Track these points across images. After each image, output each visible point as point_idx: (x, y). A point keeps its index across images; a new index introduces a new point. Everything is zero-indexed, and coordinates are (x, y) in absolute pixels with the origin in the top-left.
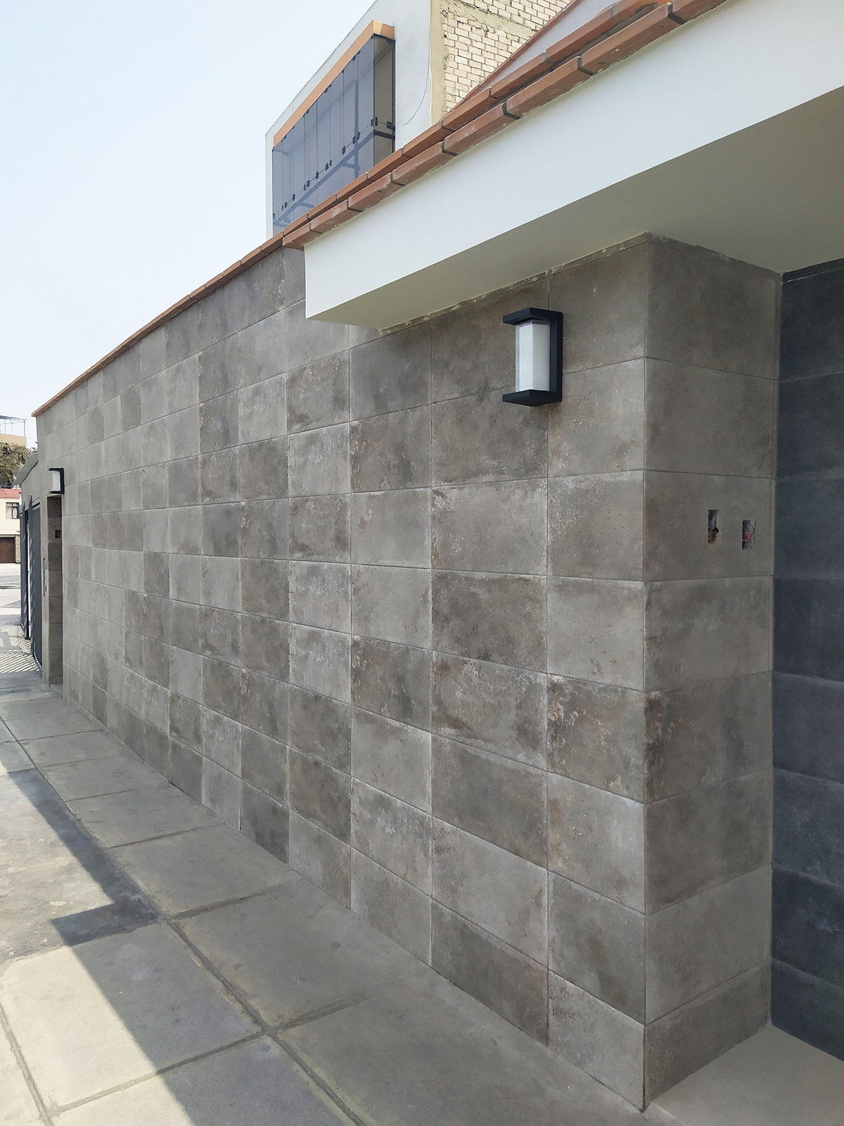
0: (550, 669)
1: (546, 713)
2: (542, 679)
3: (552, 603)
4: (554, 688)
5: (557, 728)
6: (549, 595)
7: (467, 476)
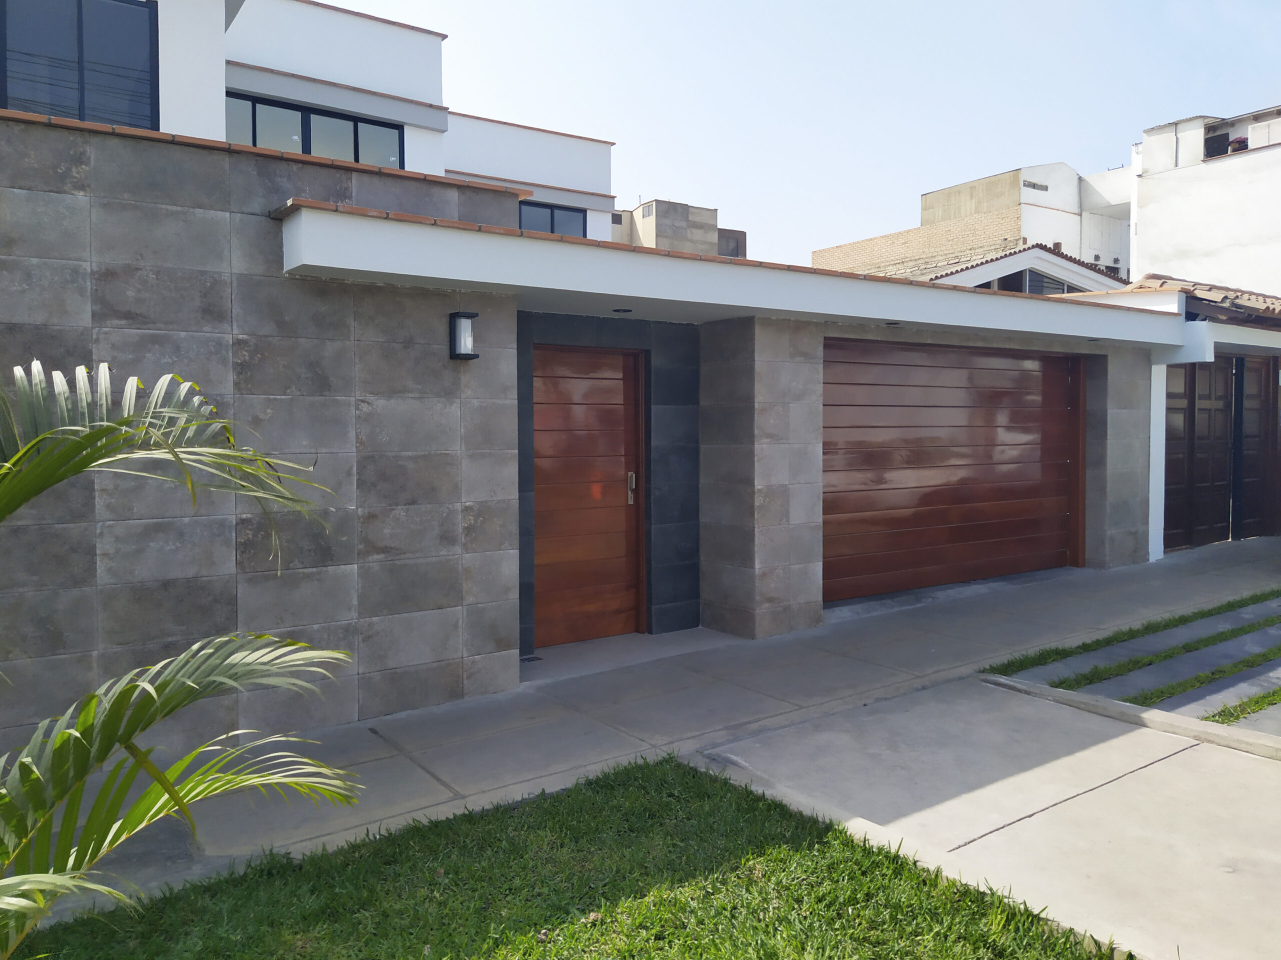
0: (463, 500)
1: (460, 523)
2: (458, 506)
3: (465, 464)
4: (467, 509)
5: (468, 530)
6: (463, 461)
7: (392, 392)
